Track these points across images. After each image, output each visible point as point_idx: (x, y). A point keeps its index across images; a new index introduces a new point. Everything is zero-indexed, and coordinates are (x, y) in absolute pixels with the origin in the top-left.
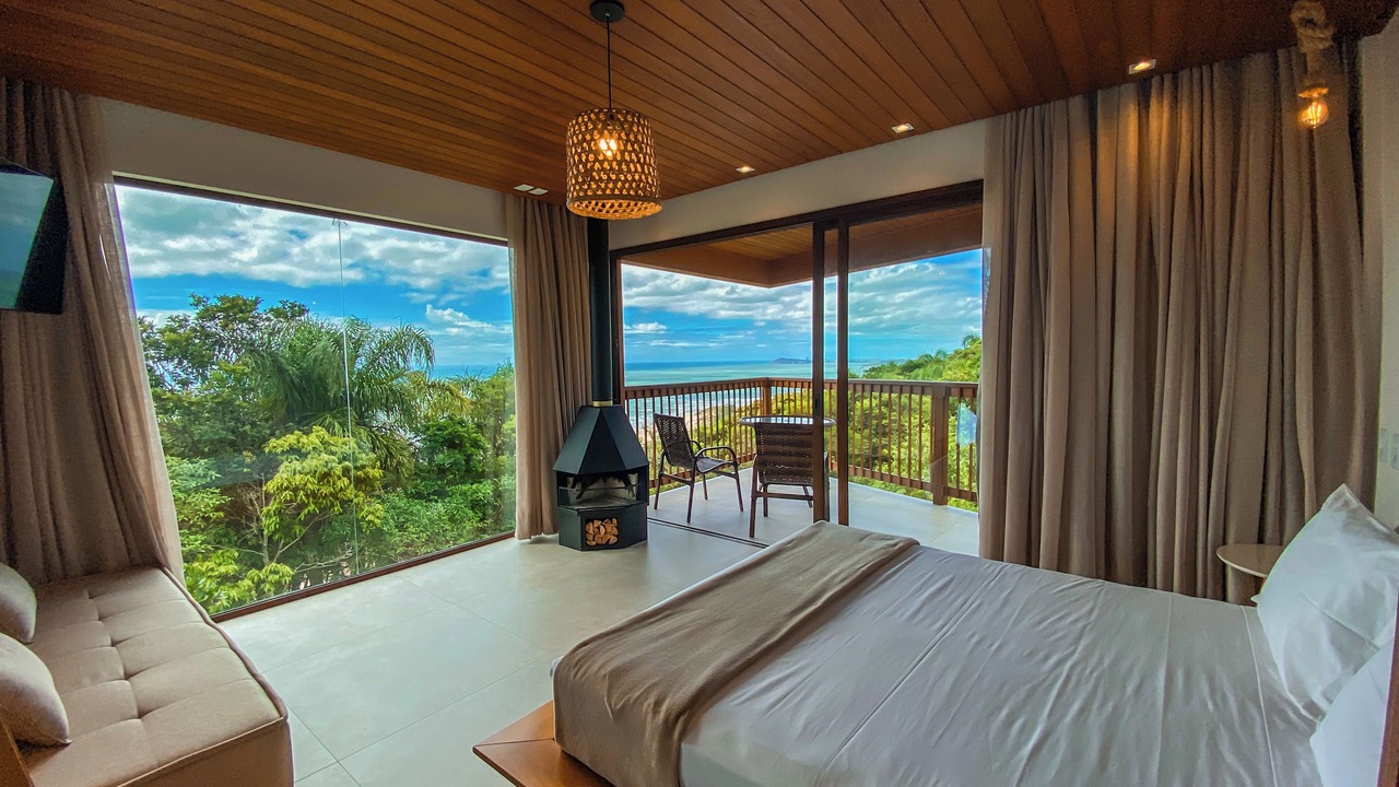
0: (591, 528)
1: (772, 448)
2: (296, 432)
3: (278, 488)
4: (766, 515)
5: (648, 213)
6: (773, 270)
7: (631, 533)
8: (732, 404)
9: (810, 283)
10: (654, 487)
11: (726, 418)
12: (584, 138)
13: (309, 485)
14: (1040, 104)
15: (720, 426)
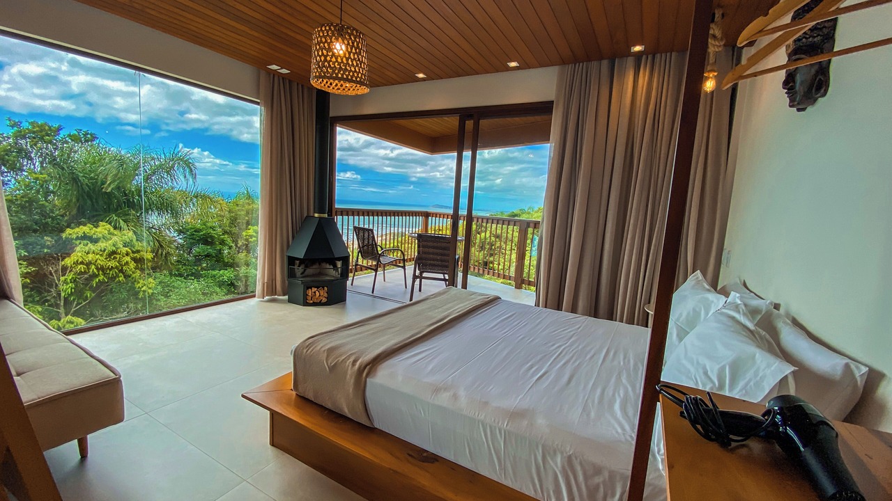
0: (310, 292)
1: (427, 250)
2: (89, 225)
3: (74, 263)
4: (420, 290)
5: (359, 93)
6: (434, 144)
7: (336, 297)
8: (404, 231)
9: (455, 154)
10: (351, 272)
11: (400, 239)
12: (321, 40)
13: (99, 261)
14: (587, 61)
15: (396, 244)
